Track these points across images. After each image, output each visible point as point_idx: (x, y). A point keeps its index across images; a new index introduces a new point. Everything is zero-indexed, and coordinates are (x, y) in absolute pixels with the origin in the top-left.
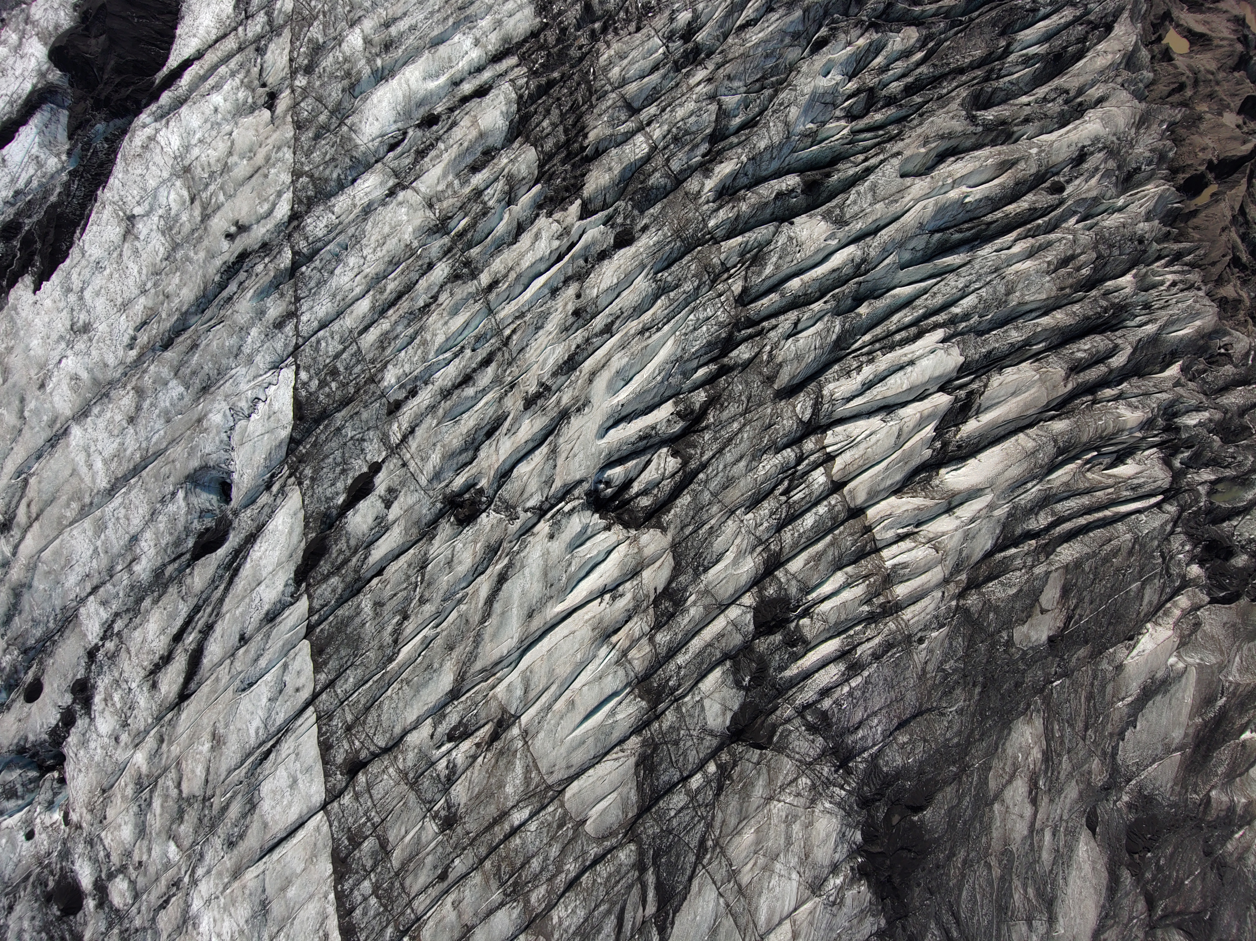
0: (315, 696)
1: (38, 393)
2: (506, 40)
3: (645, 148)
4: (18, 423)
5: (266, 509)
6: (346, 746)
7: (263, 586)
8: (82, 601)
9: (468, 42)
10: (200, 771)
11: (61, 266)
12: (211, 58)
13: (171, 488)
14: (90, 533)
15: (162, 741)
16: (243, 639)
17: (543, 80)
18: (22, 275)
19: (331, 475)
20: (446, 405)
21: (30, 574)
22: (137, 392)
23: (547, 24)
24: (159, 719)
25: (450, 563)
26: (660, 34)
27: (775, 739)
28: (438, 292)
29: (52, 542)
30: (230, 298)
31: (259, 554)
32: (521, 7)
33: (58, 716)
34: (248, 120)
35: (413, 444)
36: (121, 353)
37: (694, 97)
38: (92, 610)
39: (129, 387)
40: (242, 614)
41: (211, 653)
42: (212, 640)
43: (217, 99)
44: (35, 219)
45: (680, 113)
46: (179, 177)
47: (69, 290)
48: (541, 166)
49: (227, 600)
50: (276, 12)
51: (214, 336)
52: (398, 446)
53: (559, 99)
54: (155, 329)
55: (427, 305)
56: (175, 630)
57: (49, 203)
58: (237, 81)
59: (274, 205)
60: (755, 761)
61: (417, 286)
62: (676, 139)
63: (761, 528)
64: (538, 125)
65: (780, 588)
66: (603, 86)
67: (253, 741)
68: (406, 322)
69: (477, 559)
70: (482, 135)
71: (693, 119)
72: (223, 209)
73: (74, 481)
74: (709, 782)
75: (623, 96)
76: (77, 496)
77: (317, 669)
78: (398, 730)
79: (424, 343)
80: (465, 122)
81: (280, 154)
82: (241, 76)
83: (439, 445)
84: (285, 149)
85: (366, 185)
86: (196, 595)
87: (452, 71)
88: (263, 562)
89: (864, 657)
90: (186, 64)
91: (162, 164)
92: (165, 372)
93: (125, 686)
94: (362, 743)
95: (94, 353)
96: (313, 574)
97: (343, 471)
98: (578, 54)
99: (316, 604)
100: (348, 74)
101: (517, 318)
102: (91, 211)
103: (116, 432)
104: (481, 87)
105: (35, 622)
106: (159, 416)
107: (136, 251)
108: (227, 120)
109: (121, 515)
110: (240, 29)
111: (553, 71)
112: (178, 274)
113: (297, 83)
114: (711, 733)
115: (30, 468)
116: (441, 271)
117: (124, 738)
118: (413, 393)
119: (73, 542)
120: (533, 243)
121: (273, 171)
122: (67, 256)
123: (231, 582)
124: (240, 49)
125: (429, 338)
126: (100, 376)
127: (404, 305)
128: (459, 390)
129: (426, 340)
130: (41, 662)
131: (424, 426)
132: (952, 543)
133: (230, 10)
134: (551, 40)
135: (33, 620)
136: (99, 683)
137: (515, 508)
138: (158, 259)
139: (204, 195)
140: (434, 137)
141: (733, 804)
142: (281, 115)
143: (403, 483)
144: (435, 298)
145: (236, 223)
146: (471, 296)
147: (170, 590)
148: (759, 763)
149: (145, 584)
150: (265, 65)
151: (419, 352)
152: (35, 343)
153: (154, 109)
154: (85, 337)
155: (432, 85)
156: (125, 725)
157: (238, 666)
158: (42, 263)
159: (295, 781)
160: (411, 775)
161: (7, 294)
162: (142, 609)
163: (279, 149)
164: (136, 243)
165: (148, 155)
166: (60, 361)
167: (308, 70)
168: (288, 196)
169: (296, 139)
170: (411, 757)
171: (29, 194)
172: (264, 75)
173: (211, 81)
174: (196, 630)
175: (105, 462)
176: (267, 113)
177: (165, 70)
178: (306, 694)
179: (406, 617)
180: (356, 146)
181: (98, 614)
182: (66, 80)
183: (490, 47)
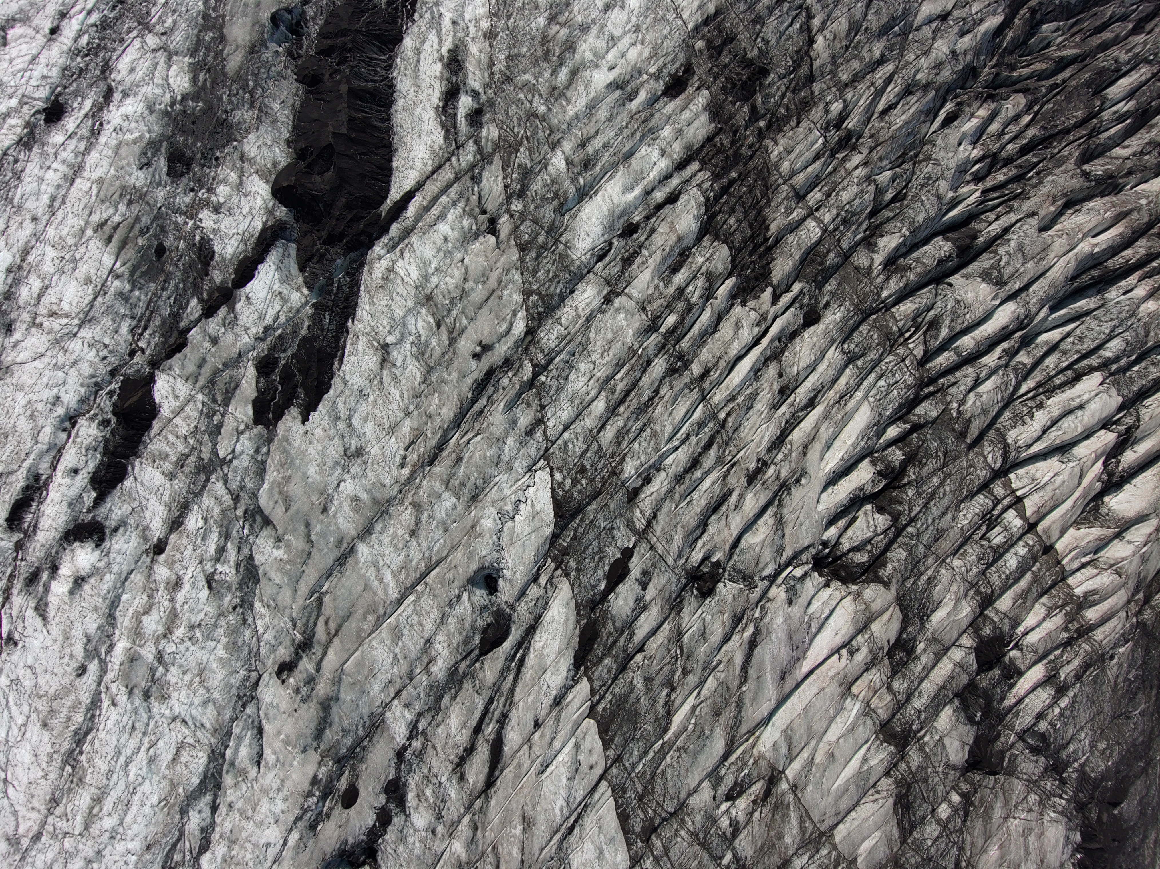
0: (606, 770)
1: (322, 517)
2: (688, 147)
3: (818, 232)
4: (306, 547)
5: (540, 601)
6: (642, 816)
7: (548, 674)
8: (386, 705)
9: (655, 153)
10: (516, 853)
11: (326, 396)
12: (431, 188)
13: (457, 592)
14: (388, 642)
15: (476, 828)
16: (537, 725)
17: (725, 181)
18: (288, 407)
19: (592, 565)
20: (679, 489)
21: (336, 688)
22: (414, 507)
23: (721, 129)
24: (469, 807)
25: (703, 635)
26: (818, 126)
27: (1005, 764)
28: (659, 386)
29: (352, 654)
30: (482, 412)
31: (540, 644)
32: (697, 116)
33: (375, 817)
34: (476, 246)
35: (658, 528)
36: (395, 473)
37: (855, 180)
38: (398, 713)
39: (406, 503)
40: (534, 702)
41: (510, 740)
42: (509, 728)
43: (444, 228)
44: (289, 353)
45: (845, 196)
46: (423, 305)
47: (337, 418)
48: (733, 261)
49: (517, 689)
50: (483, 141)
51: (476, 448)
52: (644, 530)
53: (741, 197)
54: (423, 447)
55: (651, 399)
56: (474, 723)
57: (300, 337)
58: (460, 209)
59: (511, 324)
60: (991, 786)
61: (641, 383)
62: (845, 222)
63: (971, 574)
64: (725, 222)
65: (995, 627)
66: (776, 180)
67: (559, 819)
68: (635, 416)
69: (727, 629)
70: (680, 239)
71: (857, 202)
72: (467, 332)
73: (368, 595)
74: (955, 811)
75: (793, 188)
76: (371, 609)
77: (606, 746)
78: (683, 796)
79: (655, 434)
80: (663, 228)
81: (510, 276)
82: (462, 204)
83: (679, 526)
84: (514, 271)
85: (585, 295)
86: (490, 688)
87: (645, 182)
88: (546, 651)
89: (1069, 680)
90: (409, 196)
91: (405, 294)
92: (438, 486)
93: (435, 781)
94: (654, 810)
95: (370, 475)
96: (590, 657)
97: (601, 559)
98: (750, 152)
99: (596, 685)
100: (557, 195)
101: (728, 401)
102: (345, 342)
103: (400, 546)
104: (671, 193)
105: (346, 732)
106: (437, 527)
107: (395, 377)
108: (456, 248)
109: (415, 622)
110: (454, 159)
111: (729, 171)
112: (436, 395)
113: (513, 207)
114: (954, 767)
115: (321, 587)
116: (659, 366)
117: (440, 829)
118: (648, 480)
119: (374, 652)
120: (736, 332)
121: (506, 292)
122: (330, 387)
123: (518, 672)
124: (457, 179)
125: (658, 430)
126: (379, 496)
127: (633, 401)
128: (690, 474)
129: (656, 432)
130: (353, 768)
131: (664, 510)
132: (1132, 567)
133: (441, 141)
134: (727, 142)
135: (343, 730)
136: (410, 780)
137: (752, 578)
138: (417, 383)
139: (448, 320)
140: (636, 244)
141: (979, 826)
142: (505, 239)
143: (654, 565)
144: (656, 391)
145: (480, 344)
146: (687, 385)
147: (465, 685)
148: (994, 788)
149: (442, 682)
150: (483, 193)
151: (652, 443)
152: (312, 470)
153: (386, 241)
154: (359, 461)
155: (630, 197)
156: (439, 817)
157: (537, 750)
158: (306, 395)
159: (601, 852)
160: (701, 836)
161: (275, 425)
162: (443, 707)
163: (508, 271)
164: (394, 370)
165: (389, 286)
166: (338, 485)
167: (521, 194)
168: (522, 314)
169: (522, 260)
170: (699, 818)
171: (278, 329)
172: (483, 202)
173: (435, 211)
174: (494, 721)
175: (394, 574)
176: (492, 239)
177: (389, 202)
178: (599, 771)
179: (673, 689)
180: (573, 261)
181: (403, 716)
182: (291, 216)
183: (675, 156)
